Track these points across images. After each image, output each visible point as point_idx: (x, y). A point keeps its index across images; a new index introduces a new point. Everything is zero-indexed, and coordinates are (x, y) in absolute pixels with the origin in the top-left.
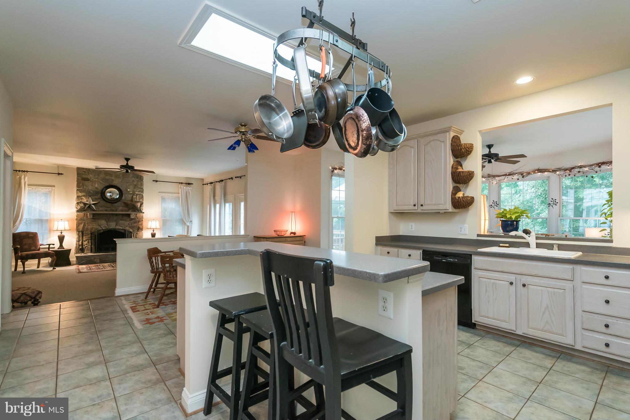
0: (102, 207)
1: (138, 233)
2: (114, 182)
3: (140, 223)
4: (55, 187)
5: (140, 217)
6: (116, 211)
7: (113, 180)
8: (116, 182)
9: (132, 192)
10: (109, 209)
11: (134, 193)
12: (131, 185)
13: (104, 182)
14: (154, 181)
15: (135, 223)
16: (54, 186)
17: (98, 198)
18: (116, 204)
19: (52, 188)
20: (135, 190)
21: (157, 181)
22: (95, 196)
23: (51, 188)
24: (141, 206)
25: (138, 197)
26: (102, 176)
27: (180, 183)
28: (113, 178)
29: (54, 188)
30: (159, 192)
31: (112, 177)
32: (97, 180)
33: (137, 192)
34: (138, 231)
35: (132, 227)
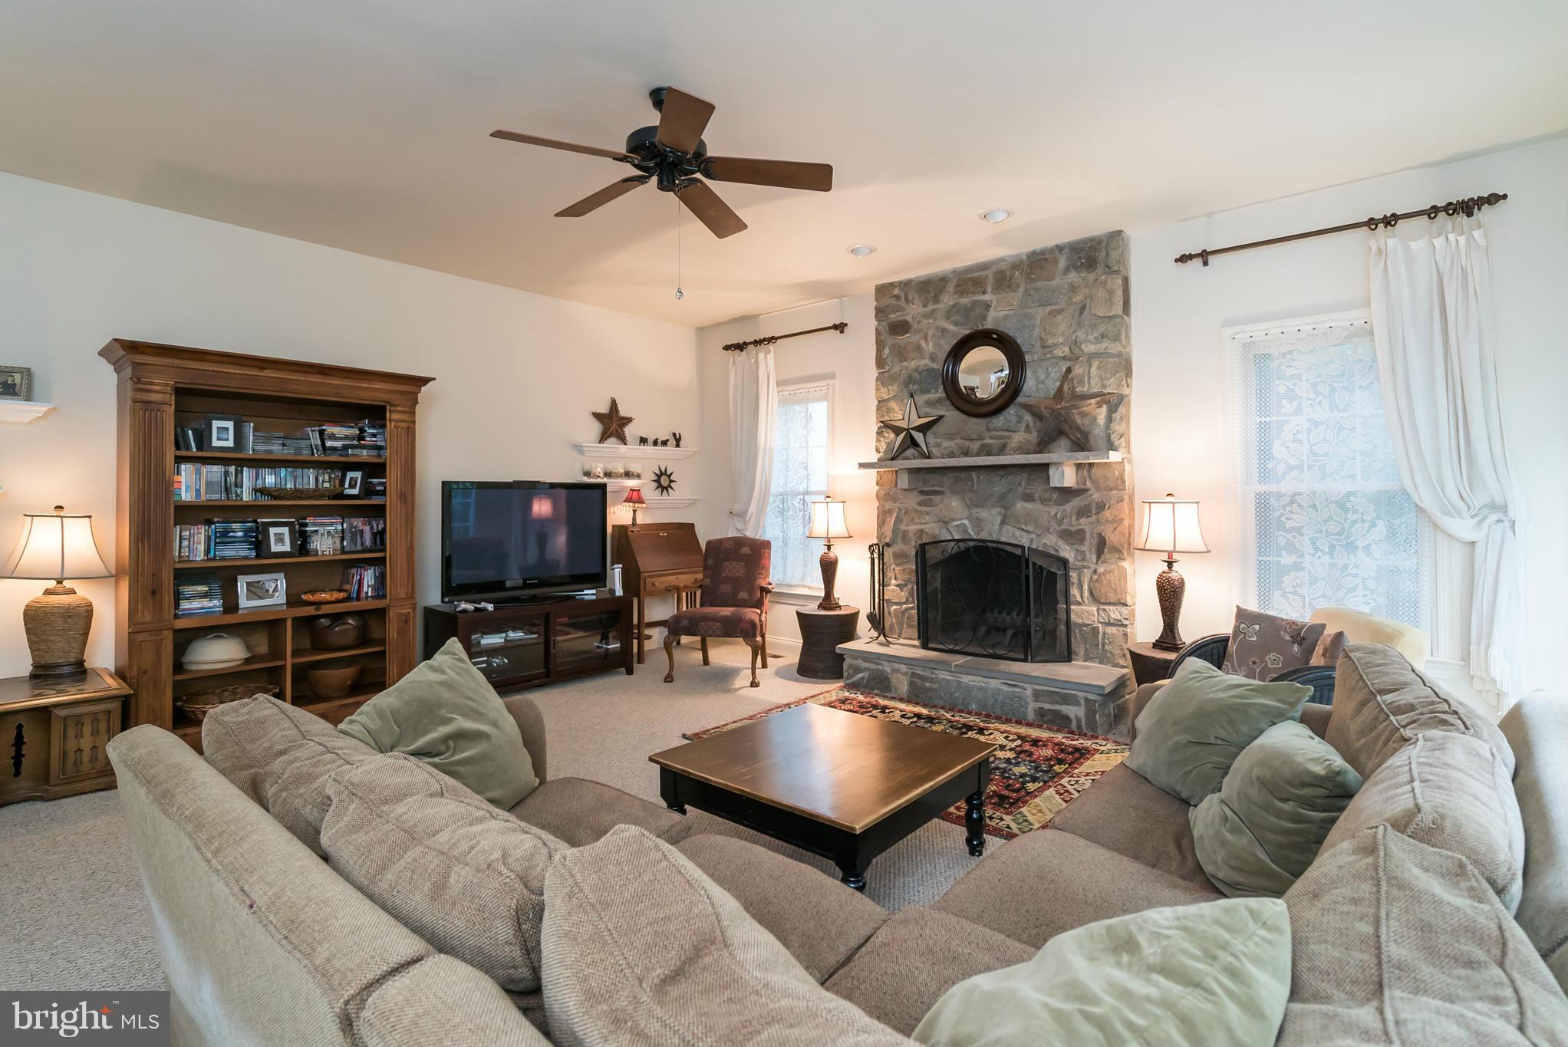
0: (950, 437)
1: (1101, 570)
2: (992, 314)
3: (1107, 514)
4: (835, 378)
5: (1106, 479)
6: (1002, 450)
7: (987, 306)
8: (999, 314)
9: (1066, 349)
10: (975, 446)
11: (1077, 351)
12: (1060, 312)
13: (956, 325)
14: (1183, 259)
15: (1083, 512)
16: (832, 376)
17: (939, 400)
18: (999, 421)
19: (828, 382)
20: (1081, 335)
21: (1204, 256)
22: (928, 392)
23: (824, 383)
24: (1110, 419)
25: (1094, 370)
26: (948, 300)
27: (1371, 224)
28: (987, 297)
29: (831, 382)
30: (1228, 323)
31: (984, 292)
32: (931, 321)
33: (1087, 341)
34: (1099, 558)
35: (1074, 537)
